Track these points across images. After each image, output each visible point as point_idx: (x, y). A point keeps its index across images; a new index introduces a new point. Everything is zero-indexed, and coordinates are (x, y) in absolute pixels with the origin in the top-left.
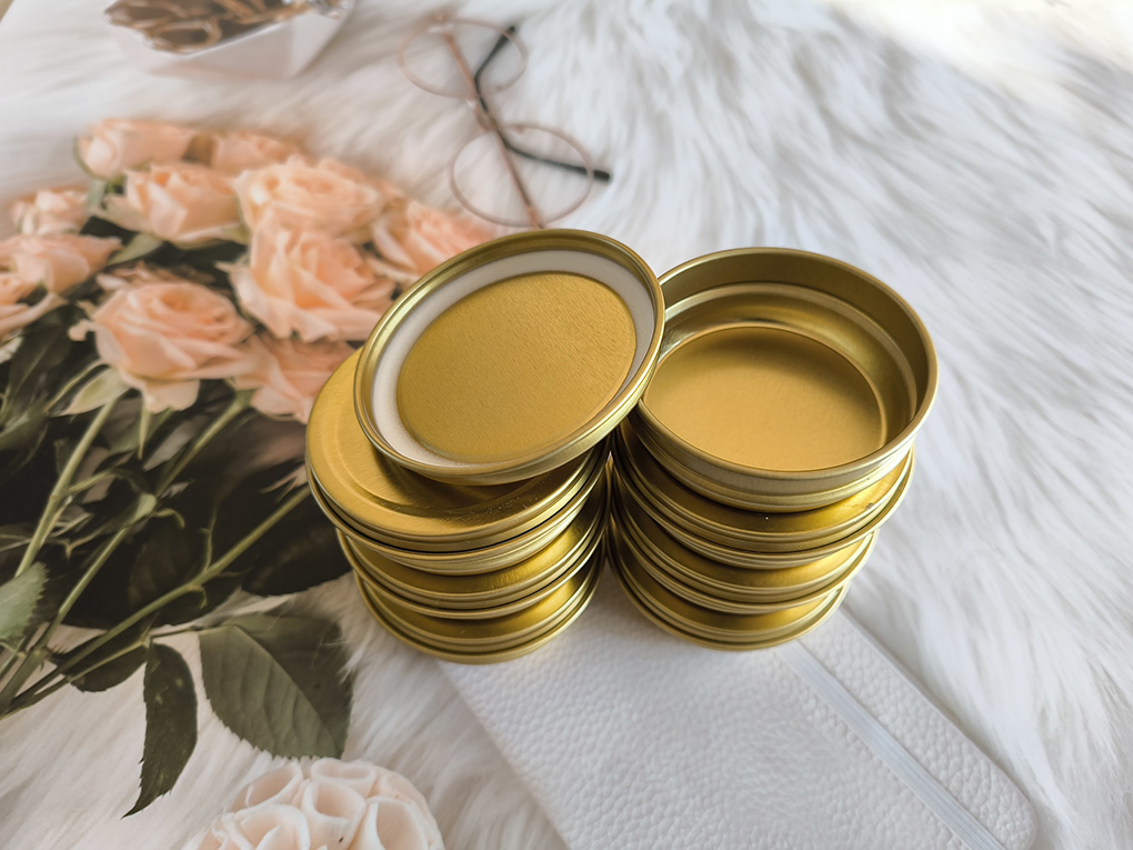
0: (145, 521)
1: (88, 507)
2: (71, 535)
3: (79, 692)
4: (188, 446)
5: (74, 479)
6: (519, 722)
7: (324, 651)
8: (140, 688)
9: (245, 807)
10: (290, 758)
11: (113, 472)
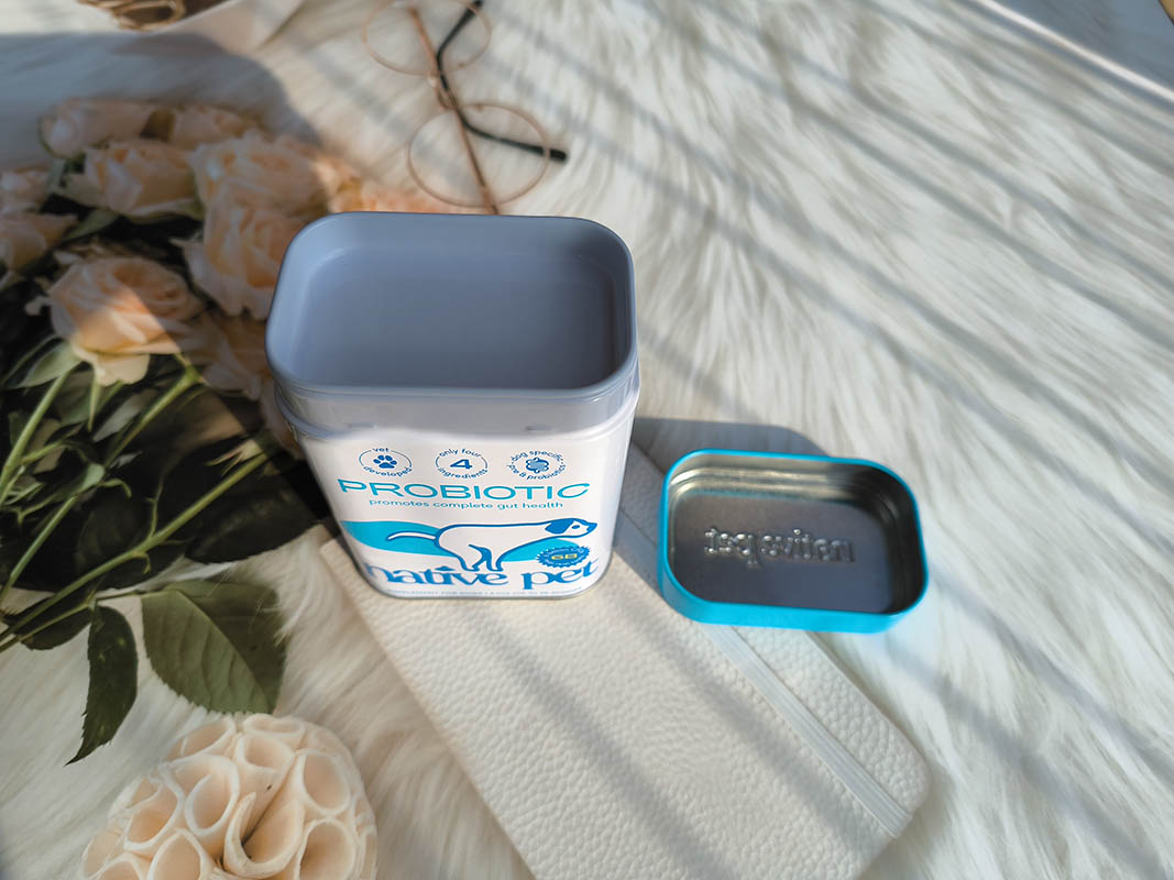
0: (93, 491)
1: (39, 477)
2: (23, 503)
3: (28, 650)
4: (136, 419)
5: (26, 450)
6: (443, 683)
7: (261, 616)
8: (85, 647)
9: (180, 757)
10: (224, 713)
11: (63, 443)
